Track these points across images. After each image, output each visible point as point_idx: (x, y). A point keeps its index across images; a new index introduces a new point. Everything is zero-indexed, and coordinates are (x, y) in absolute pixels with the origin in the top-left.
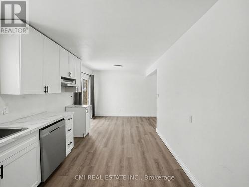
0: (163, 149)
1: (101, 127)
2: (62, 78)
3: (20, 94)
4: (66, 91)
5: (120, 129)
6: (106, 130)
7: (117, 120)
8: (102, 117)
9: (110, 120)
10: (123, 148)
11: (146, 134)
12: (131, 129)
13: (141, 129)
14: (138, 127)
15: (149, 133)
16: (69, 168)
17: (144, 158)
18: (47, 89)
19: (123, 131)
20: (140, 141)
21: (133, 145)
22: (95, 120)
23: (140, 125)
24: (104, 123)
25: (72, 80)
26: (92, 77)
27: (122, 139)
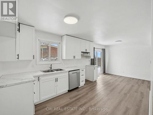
2: (82, 52)
3: (65, 59)
4: (86, 58)
8: (110, 74)
9: (114, 77)
16: (80, 90)
18: (74, 57)
19: (119, 85)
22: (105, 75)
24: (109, 78)
25: (88, 53)
26: (104, 50)
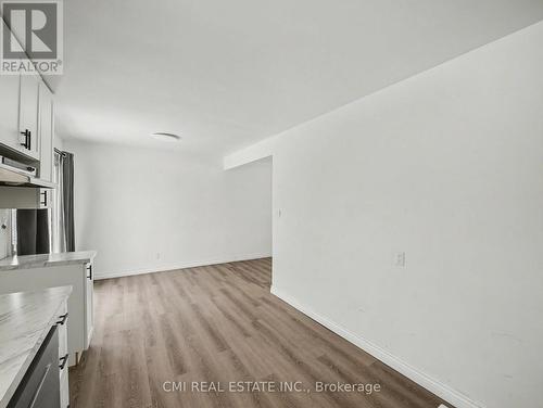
0: (317, 331)
1: (118, 312)
5: (184, 305)
6: (144, 318)
7: (156, 283)
9: (136, 287)
10: (234, 358)
11: (256, 305)
12: (213, 301)
13: (238, 295)
14: (225, 292)
15: (260, 301)
17: (299, 364)
20: (255, 324)
21: (248, 339)
23: (227, 287)
27: (213, 333)
